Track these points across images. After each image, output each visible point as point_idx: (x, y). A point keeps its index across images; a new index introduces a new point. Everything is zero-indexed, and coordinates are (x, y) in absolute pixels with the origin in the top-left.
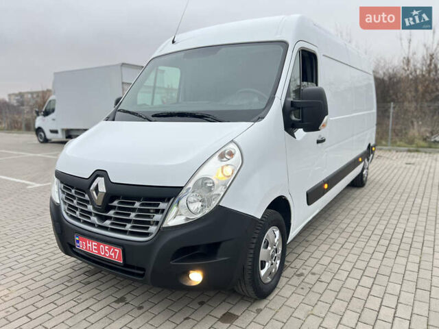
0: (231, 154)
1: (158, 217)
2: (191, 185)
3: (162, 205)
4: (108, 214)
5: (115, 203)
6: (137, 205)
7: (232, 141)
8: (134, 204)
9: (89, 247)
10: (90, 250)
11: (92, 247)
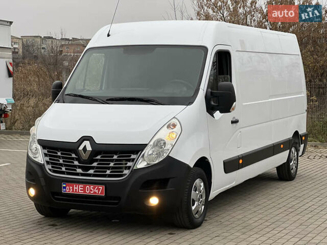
0: (174, 126)
1: (129, 164)
2: (152, 143)
3: (133, 156)
4: (92, 165)
5: (99, 157)
6: (115, 157)
7: (174, 117)
8: (112, 157)
9: (76, 189)
10: (76, 191)
11: (78, 189)
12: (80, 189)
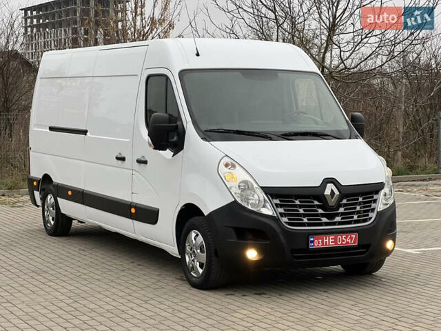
1: (373, 205)
3: (375, 197)
4: (339, 211)
5: (344, 201)
6: (361, 199)
8: (358, 199)
9: (326, 242)
10: (326, 244)
11: (329, 242)
12: (331, 240)
